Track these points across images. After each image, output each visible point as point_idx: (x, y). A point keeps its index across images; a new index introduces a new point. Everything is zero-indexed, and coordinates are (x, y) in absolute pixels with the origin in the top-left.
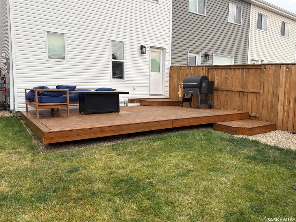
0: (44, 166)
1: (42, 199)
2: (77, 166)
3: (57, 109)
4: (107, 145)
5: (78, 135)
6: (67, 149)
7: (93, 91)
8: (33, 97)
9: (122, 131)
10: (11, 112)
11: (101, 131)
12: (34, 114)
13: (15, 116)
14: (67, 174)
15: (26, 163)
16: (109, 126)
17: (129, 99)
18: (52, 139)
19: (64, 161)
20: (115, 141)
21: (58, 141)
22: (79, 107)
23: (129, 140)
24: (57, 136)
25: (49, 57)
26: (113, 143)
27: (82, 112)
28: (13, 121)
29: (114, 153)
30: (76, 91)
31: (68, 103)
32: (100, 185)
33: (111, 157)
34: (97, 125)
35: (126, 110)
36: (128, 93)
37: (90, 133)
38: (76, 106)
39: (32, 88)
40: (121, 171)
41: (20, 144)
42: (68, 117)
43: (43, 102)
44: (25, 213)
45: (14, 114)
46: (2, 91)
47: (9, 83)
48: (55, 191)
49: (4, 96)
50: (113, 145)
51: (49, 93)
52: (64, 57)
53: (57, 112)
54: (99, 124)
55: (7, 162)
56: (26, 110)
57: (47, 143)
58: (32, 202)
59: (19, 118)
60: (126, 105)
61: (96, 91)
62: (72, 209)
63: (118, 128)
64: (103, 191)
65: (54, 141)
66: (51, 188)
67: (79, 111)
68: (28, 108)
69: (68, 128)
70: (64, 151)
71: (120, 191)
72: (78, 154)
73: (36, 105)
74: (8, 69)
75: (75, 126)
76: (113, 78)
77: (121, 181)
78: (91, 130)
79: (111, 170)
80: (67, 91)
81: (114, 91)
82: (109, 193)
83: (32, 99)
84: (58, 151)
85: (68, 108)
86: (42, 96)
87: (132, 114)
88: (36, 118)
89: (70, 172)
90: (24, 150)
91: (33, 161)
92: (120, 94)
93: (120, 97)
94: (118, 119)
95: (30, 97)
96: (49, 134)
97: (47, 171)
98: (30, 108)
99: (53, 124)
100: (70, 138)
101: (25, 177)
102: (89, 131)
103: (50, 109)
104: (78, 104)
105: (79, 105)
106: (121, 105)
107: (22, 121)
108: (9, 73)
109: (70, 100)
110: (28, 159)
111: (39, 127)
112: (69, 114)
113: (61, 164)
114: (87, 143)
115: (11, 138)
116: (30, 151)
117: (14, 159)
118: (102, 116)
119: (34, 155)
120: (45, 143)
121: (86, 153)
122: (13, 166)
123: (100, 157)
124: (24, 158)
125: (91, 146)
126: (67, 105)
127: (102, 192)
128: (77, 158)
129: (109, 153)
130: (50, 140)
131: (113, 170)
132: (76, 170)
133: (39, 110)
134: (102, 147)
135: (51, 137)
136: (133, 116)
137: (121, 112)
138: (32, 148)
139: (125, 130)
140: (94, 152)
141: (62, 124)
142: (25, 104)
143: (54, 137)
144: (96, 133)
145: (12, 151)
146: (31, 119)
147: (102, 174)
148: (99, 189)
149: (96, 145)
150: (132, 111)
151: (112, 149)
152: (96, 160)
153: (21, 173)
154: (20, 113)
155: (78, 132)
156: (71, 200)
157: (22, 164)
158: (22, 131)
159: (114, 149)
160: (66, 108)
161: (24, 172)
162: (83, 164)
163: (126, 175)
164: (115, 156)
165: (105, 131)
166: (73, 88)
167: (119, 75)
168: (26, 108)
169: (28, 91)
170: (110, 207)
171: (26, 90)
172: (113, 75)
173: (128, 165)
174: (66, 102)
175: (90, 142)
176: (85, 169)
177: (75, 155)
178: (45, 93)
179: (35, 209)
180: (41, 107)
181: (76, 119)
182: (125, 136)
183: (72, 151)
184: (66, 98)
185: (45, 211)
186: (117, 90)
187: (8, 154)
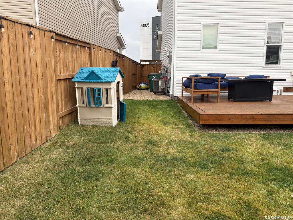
0: (200, 142)
1: (203, 167)
2: (229, 147)
3: (207, 95)
4: (257, 133)
5: (229, 119)
6: (218, 131)
7: (243, 78)
8: (189, 84)
9: (276, 121)
10: (169, 96)
11: (251, 119)
12: (189, 98)
13: (173, 100)
14: (220, 152)
15: (186, 137)
16: (262, 114)
17: (284, 88)
18: (206, 120)
19: (216, 141)
20: (266, 130)
21: (211, 123)
22: (229, 94)
23: (283, 132)
24: (210, 118)
25: (203, 48)
26: (264, 132)
27: (231, 99)
28: (172, 103)
29: (265, 142)
30: (225, 78)
31: (219, 90)
32: (253, 167)
33: (263, 145)
34: (247, 112)
35: (280, 100)
36: (285, 80)
37: (241, 119)
38: (225, 93)
39: (188, 76)
40: (275, 160)
41: (180, 122)
42: (218, 103)
43: (198, 88)
44: (191, 173)
45: (172, 98)
46: (164, 80)
47: (170, 73)
48: (212, 162)
49: (165, 83)
50: (264, 134)
51: (203, 80)
52: (216, 46)
53: (207, 98)
54: (251, 111)
55: (173, 134)
56: (181, 95)
57: (202, 123)
58: (195, 167)
59: (176, 101)
60: (279, 94)
61: (246, 78)
62: (228, 180)
63: (272, 117)
64: (257, 173)
65: (208, 123)
66: (209, 160)
67: (227, 98)
68: (183, 94)
69: (220, 112)
70: (215, 132)
71: (275, 177)
72: (229, 137)
73: (192, 90)
74: (170, 61)
75: (226, 111)
76: (266, 64)
77: (276, 169)
78: (242, 116)
79: (263, 157)
80: (219, 78)
81: (266, 78)
82: (262, 176)
83: (188, 85)
84: (210, 132)
85: (219, 94)
86: (198, 83)
87: (288, 104)
88: (190, 102)
89: (223, 151)
90: (183, 127)
91: (191, 136)
92: (274, 82)
93: (274, 85)
94: (271, 108)
95: (187, 84)
96: (204, 116)
97: (203, 146)
98: (185, 94)
99: (206, 108)
100: (221, 121)
101: (188, 147)
102: (240, 117)
103: (201, 95)
104: (227, 91)
105: (229, 92)
106: (274, 94)
107: (178, 104)
108: (171, 64)
109: (221, 87)
110: (187, 134)
111: (195, 110)
112: (219, 100)
113: (214, 143)
114: (237, 128)
115: (172, 117)
116: (188, 129)
117: (177, 132)
118: (252, 104)
119: (191, 132)
120: (201, 123)
121: (236, 137)
122: (178, 138)
123: (250, 143)
124: (184, 133)
125: (241, 132)
126: (218, 91)
127: (255, 174)
128: (228, 140)
129: (260, 140)
130: (205, 121)
131: (266, 157)
132: (228, 150)
133: (194, 95)
134: (252, 134)
135: (206, 118)
136: (290, 106)
137: (274, 101)
138: (189, 126)
139: (280, 120)
140: (243, 137)
141: (214, 109)
142: (181, 90)
143: (208, 119)
144: (247, 120)
145: (175, 126)
146: (187, 102)
147: (254, 158)
148: (252, 170)
149: (245, 132)
150: (288, 101)
151: (264, 138)
152: (247, 145)
153: (184, 144)
154: (177, 97)
155: (229, 117)
156: (226, 173)
157: (184, 137)
158: (179, 112)
159: (265, 137)
160: (217, 95)
161: (186, 144)
162: (234, 146)
163: (281, 165)
164: (268, 145)
165: (256, 118)
166: (223, 76)
167: (274, 60)
168: (181, 94)
169: (184, 79)
170: (264, 188)
171: (182, 78)
172: (266, 61)
173: (283, 156)
174: (217, 89)
175: (239, 128)
176: (237, 151)
177: (225, 137)
178: (200, 80)
179: (197, 172)
180: (196, 93)
181: (226, 105)
182: (278, 126)
183: (223, 133)
184: (217, 85)
185: (205, 175)
186: (270, 77)
187: (173, 128)
